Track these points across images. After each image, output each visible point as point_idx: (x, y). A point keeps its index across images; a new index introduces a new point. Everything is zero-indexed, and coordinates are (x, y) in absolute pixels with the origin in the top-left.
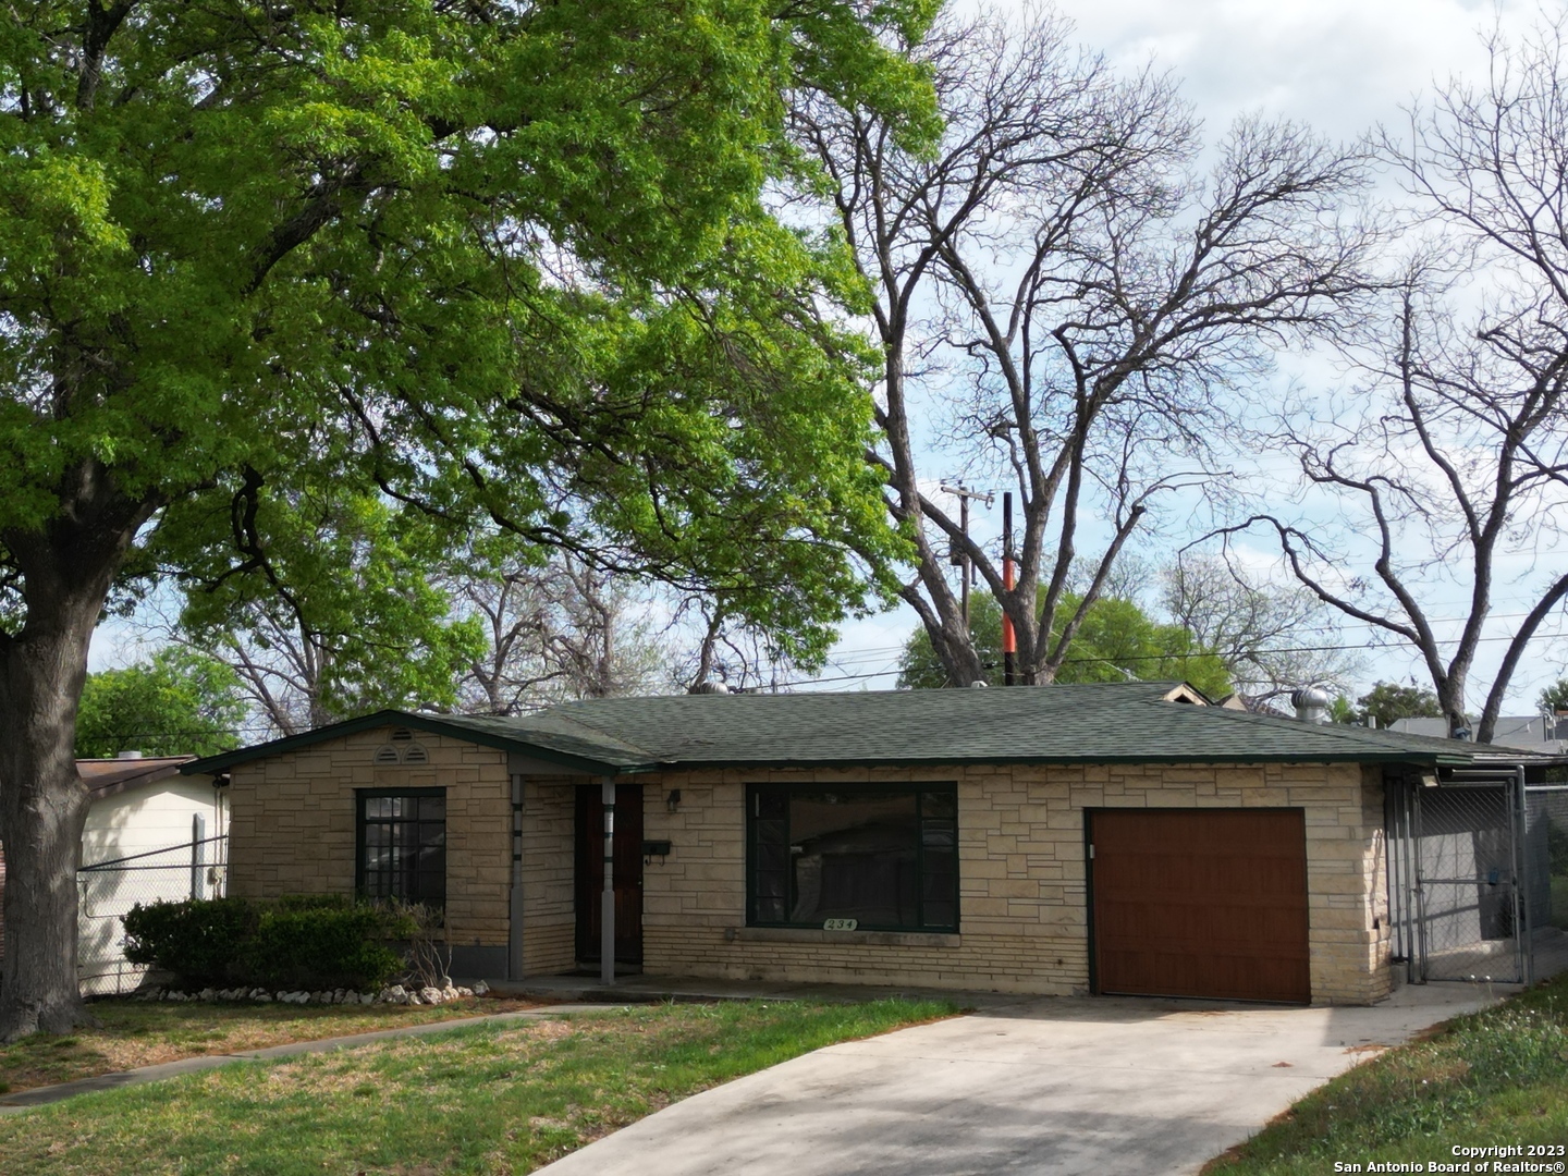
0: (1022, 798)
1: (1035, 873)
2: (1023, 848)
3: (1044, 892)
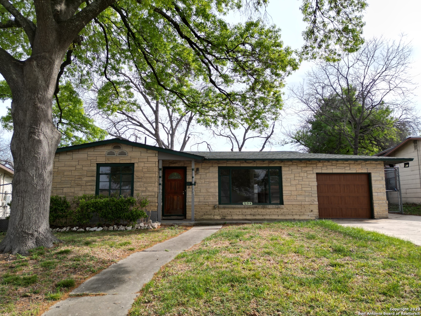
0: (300, 171)
1: (304, 189)
2: (300, 183)
3: (307, 194)
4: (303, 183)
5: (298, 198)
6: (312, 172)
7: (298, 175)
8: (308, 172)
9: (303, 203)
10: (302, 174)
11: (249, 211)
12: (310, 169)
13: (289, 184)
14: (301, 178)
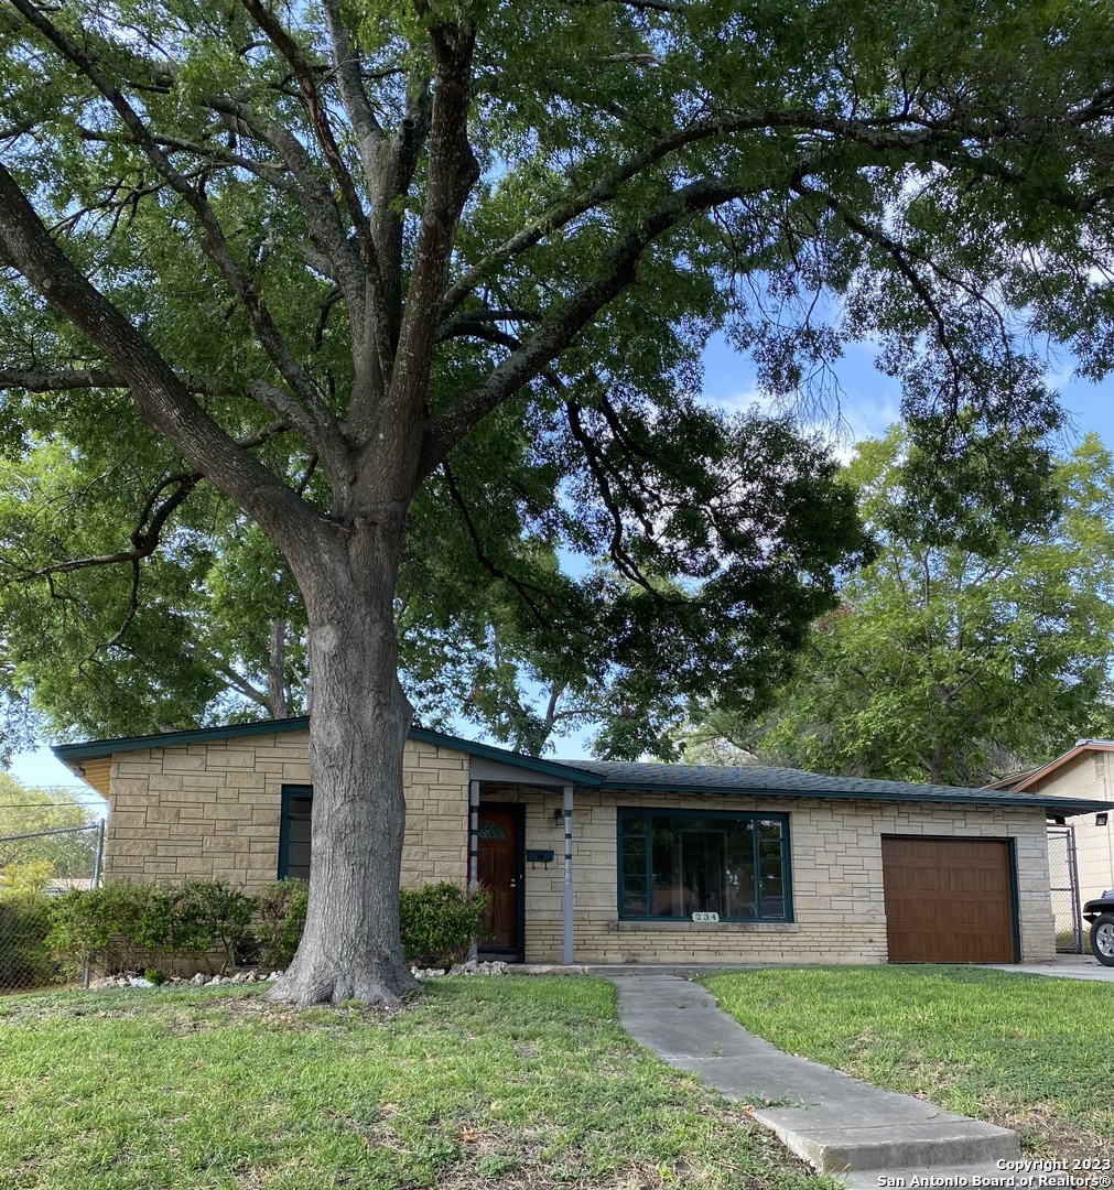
0: (839, 826)
1: (850, 878)
2: (841, 861)
3: (856, 892)
4: (848, 861)
5: (835, 905)
6: (870, 831)
7: (834, 839)
8: (861, 831)
9: (849, 919)
10: (845, 837)
11: (702, 940)
12: (866, 821)
14: (842, 848)
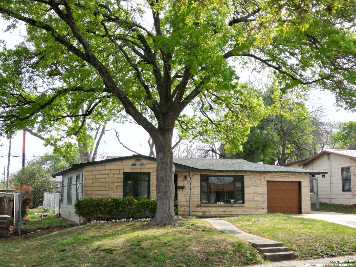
0: (256, 179)
1: (259, 192)
3: (260, 196)
4: (258, 188)
6: (264, 180)
8: (261, 180)
9: (258, 203)
10: (258, 182)
11: (221, 209)
12: (263, 177)
13: (249, 189)
